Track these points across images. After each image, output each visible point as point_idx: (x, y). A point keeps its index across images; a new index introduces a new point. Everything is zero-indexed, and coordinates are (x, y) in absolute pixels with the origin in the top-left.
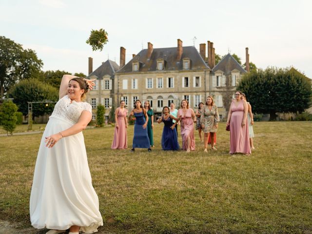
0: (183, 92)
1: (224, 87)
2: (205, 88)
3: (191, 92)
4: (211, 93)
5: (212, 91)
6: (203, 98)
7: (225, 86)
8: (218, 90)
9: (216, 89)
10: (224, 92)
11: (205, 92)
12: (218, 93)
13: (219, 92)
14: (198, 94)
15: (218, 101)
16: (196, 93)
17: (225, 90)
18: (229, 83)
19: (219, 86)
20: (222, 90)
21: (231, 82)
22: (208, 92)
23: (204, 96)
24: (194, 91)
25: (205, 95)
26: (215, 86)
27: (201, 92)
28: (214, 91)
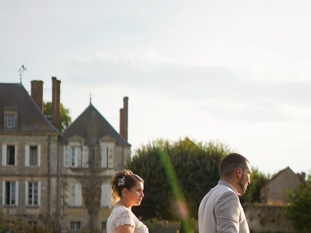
0: (5, 175)
1: (85, 169)
2: (49, 170)
3: (19, 175)
4: (60, 179)
5: (62, 176)
6: (45, 188)
7: (87, 166)
8: (75, 174)
9: (70, 172)
10: (86, 177)
11: (48, 176)
12: (74, 180)
13: (76, 177)
14: (35, 179)
15: (73, 194)
16: (29, 179)
17: (88, 174)
18: (96, 161)
19: (76, 165)
20: (82, 174)
21: (100, 158)
22: (54, 176)
23: (46, 184)
24: (27, 173)
25: (49, 182)
26: (68, 166)
27: (40, 176)
28: (66, 176)
